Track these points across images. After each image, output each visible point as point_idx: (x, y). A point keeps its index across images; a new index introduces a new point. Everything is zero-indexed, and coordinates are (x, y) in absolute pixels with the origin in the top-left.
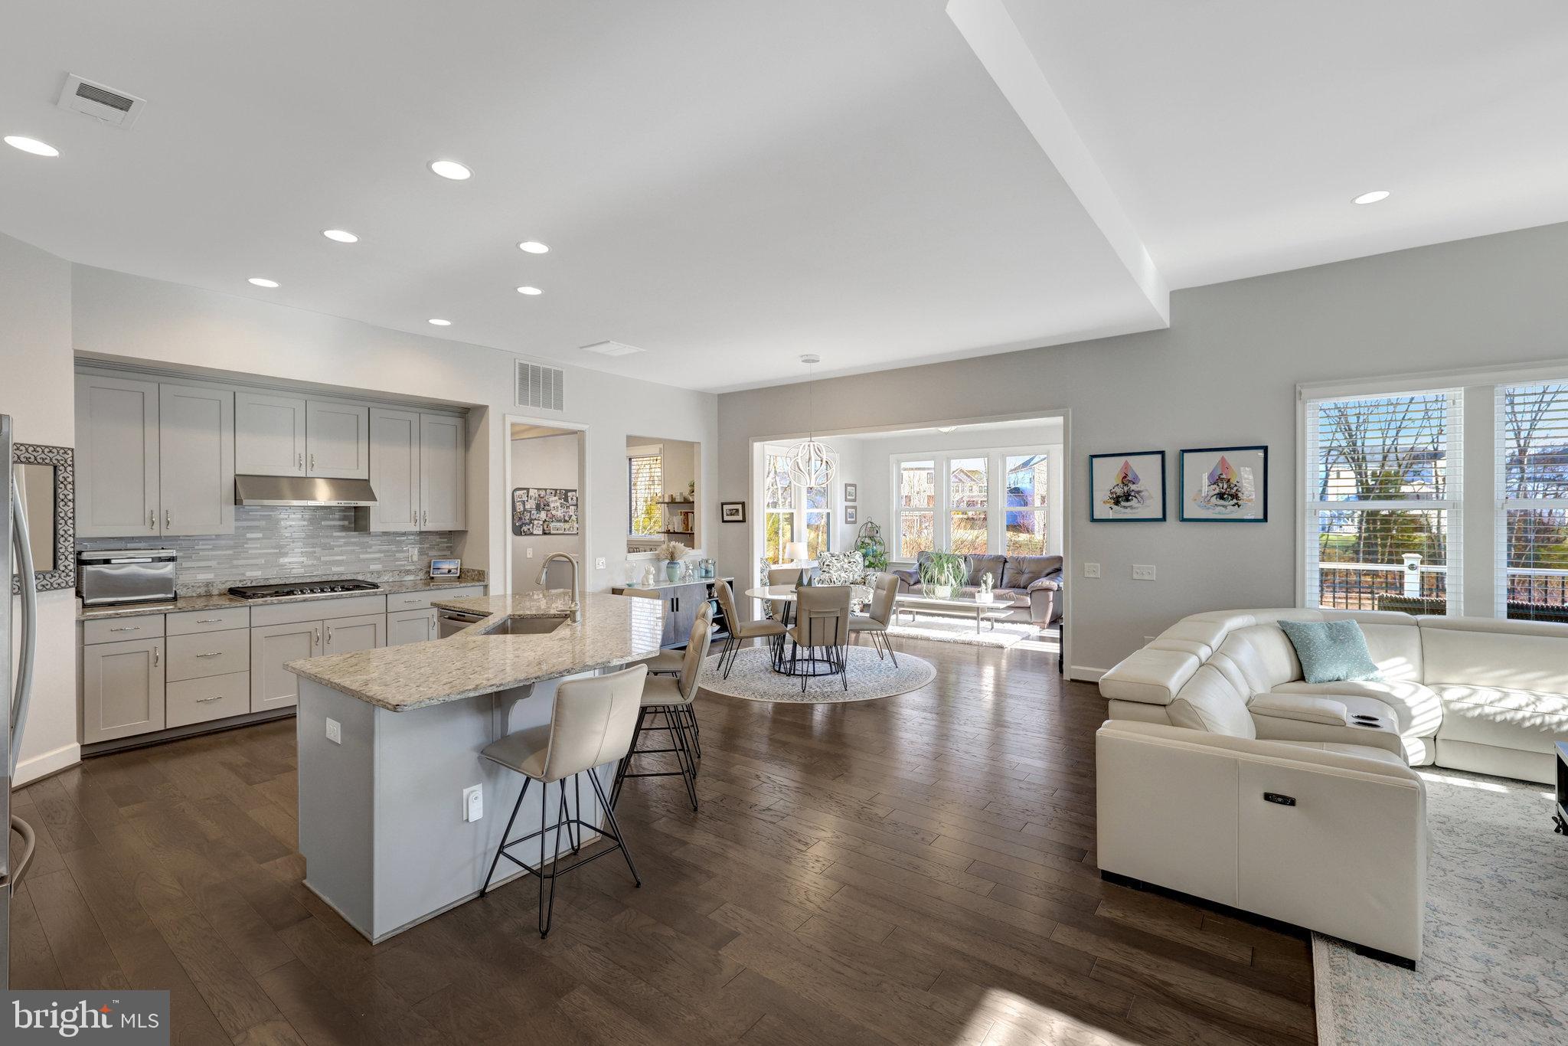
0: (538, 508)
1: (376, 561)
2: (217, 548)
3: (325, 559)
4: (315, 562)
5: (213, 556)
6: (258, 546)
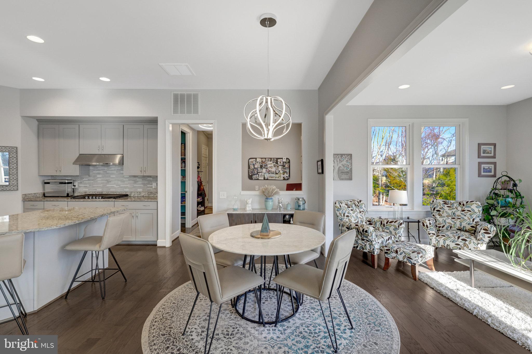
0: (261, 167)
1: (140, 187)
2: (89, 180)
3: (121, 186)
4: (119, 187)
5: (88, 183)
6: (100, 180)
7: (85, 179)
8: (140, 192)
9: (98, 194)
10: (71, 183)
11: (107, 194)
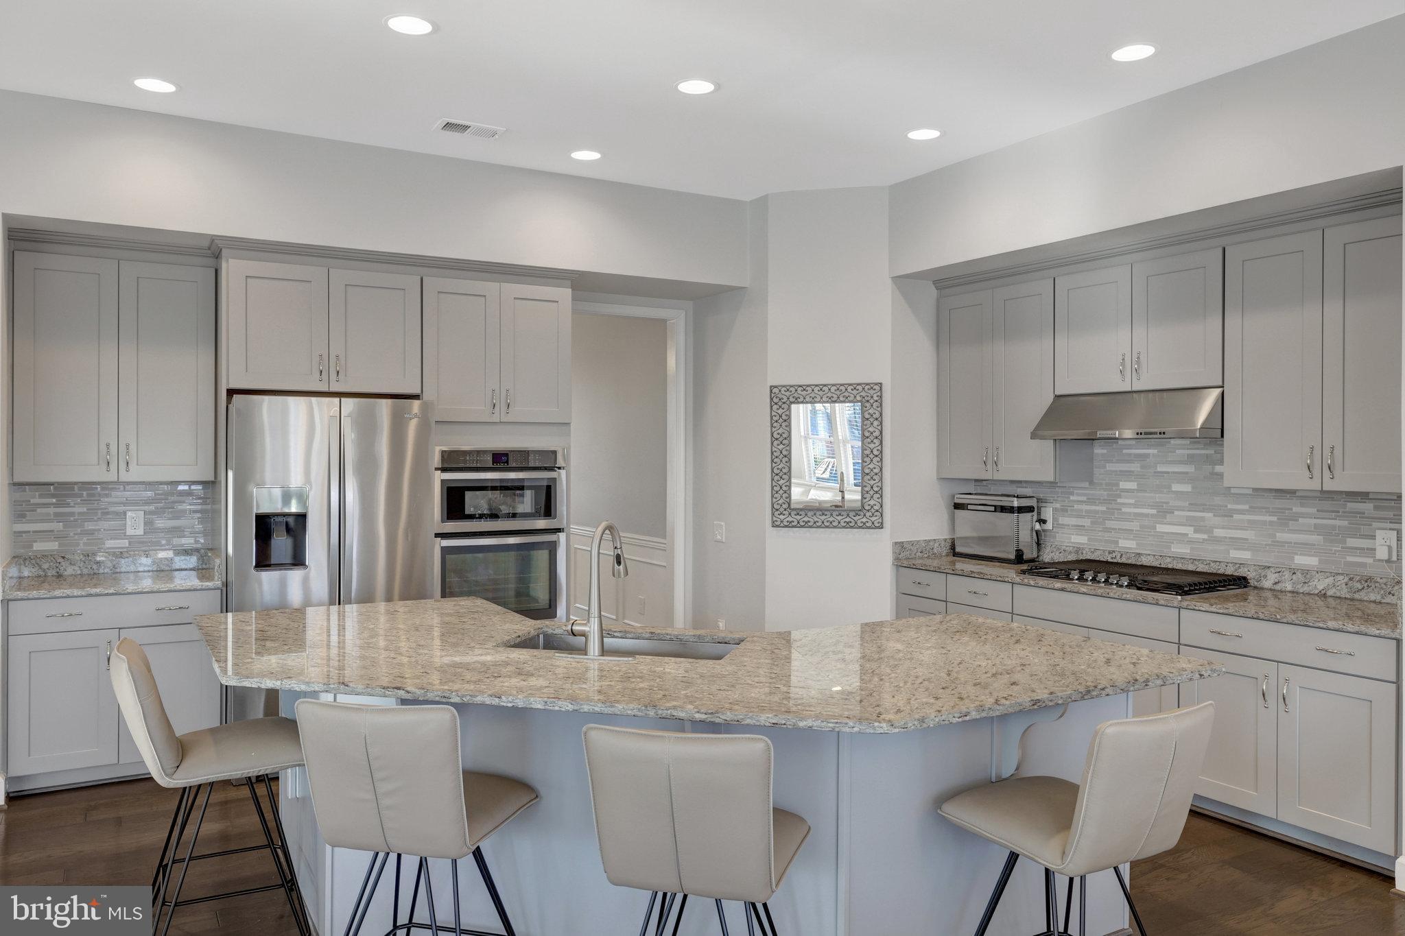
1: (1306, 548)
2: (1091, 501)
3: (1219, 532)
4: (1205, 536)
5: (1087, 511)
6: (1132, 501)
7: (1078, 495)
8: (1306, 572)
9: (1124, 560)
10: (1030, 509)
11: (1156, 564)
